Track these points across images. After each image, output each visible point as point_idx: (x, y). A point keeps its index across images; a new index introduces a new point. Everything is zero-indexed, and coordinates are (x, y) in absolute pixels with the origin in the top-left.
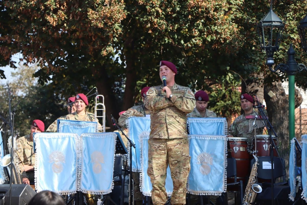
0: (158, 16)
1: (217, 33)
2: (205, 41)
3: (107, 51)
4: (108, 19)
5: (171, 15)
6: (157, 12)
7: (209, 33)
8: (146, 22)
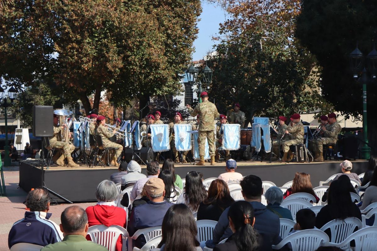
0: (136, 65)
1: (160, 74)
2: (155, 77)
3: (112, 82)
4: (114, 67)
5: (142, 65)
6: (136, 64)
7: (157, 73)
8: (132, 69)
